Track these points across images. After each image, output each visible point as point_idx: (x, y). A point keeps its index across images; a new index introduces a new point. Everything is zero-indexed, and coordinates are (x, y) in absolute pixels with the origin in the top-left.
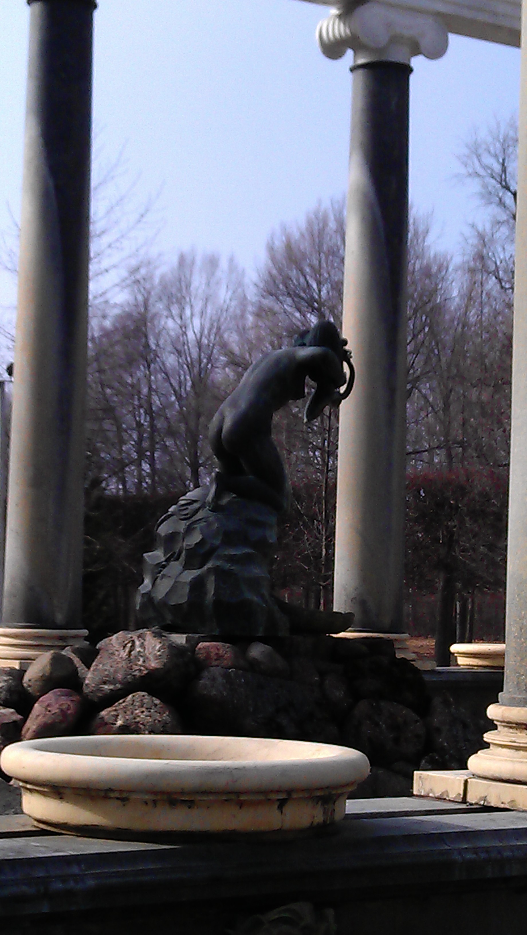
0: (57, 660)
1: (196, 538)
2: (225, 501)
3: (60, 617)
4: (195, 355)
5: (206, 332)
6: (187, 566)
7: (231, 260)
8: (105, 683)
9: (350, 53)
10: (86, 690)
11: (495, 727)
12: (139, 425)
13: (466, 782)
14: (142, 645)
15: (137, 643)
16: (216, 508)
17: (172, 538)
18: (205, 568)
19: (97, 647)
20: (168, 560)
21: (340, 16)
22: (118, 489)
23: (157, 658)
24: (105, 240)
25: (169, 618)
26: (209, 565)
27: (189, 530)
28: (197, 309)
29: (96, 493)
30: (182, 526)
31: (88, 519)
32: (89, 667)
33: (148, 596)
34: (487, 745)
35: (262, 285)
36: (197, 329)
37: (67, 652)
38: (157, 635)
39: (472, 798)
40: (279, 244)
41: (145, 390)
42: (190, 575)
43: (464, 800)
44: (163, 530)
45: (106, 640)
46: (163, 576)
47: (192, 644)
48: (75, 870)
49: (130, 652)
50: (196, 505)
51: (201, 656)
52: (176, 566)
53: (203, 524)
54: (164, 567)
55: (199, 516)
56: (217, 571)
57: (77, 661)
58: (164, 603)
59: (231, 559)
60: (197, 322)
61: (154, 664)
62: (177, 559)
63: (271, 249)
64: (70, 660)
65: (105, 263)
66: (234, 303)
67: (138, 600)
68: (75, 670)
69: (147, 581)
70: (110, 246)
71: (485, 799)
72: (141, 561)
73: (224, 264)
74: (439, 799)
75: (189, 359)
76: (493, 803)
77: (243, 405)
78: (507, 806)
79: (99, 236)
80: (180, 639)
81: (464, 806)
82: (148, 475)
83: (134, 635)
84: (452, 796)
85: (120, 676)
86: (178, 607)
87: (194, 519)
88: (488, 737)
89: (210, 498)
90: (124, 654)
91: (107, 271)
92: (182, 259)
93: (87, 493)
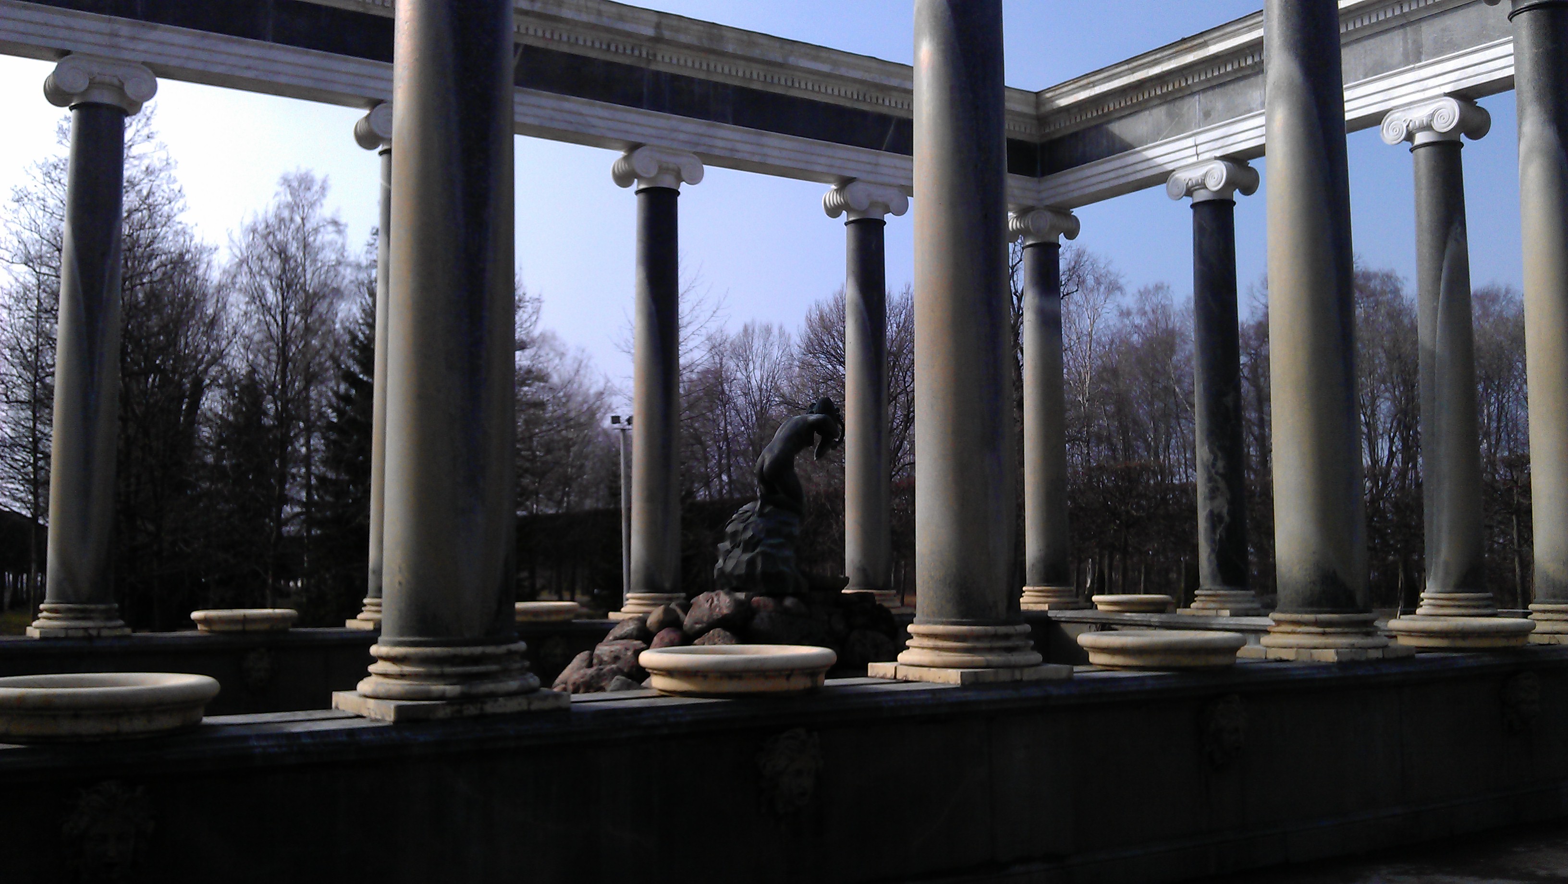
0: (667, 611)
1: (749, 533)
2: (767, 510)
3: (667, 585)
4: (757, 398)
5: (765, 380)
6: (744, 551)
7: (781, 328)
8: (696, 623)
9: (844, 213)
10: (685, 628)
11: (912, 638)
12: (720, 448)
13: (896, 668)
14: (718, 600)
15: (715, 599)
16: (761, 514)
17: (735, 534)
18: (756, 551)
19: (692, 601)
20: (733, 548)
21: (837, 190)
22: (706, 496)
23: (727, 607)
24: (690, 329)
25: (735, 583)
26: (758, 550)
27: (745, 529)
28: (758, 365)
29: (689, 501)
30: (741, 526)
31: (683, 519)
32: (686, 615)
33: (721, 570)
34: (908, 648)
35: (804, 346)
36: (758, 378)
37: (673, 605)
38: (728, 594)
39: (899, 676)
40: (815, 316)
41: (723, 424)
42: (746, 557)
43: (895, 677)
44: (729, 529)
45: (697, 598)
46: (730, 557)
47: (748, 599)
48: (680, 712)
49: (711, 604)
50: (749, 514)
51: (755, 605)
52: (738, 552)
53: (753, 525)
54: (731, 552)
55: (752, 519)
56: (763, 554)
57: (679, 611)
58: (731, 574)
59: (772, 546)
60: (758, 373)
61: (725, 611)
62: (738, 547)
63: (809, 320)
64: (674, 611)
65: (691, 344)
66: (784, 359)
67: (715, 572)
68: (678, 617)
69: (721, 561)
70: (693, 333)
71: (906, 676)
72: (716, 549)
73: (775, 331)
74: (882, 678)
75: (753, 400)
76: (910, 679)
77: (776, 451)
78: (917, 680)
79: (686, 327)
80: (741, 596)
81: (894, 681)
82: (727, 484)
83: (713, 594)
84: (889, 675)
85: (705, 619)
86: (739, 577)
87: (749, 521)
88: (908, 643)
89: (757, 509)
90: (707, 605)
91: (691, 350)
92: (746, 329)
93: (683, 500)
